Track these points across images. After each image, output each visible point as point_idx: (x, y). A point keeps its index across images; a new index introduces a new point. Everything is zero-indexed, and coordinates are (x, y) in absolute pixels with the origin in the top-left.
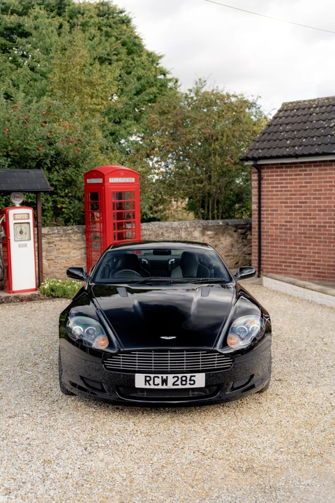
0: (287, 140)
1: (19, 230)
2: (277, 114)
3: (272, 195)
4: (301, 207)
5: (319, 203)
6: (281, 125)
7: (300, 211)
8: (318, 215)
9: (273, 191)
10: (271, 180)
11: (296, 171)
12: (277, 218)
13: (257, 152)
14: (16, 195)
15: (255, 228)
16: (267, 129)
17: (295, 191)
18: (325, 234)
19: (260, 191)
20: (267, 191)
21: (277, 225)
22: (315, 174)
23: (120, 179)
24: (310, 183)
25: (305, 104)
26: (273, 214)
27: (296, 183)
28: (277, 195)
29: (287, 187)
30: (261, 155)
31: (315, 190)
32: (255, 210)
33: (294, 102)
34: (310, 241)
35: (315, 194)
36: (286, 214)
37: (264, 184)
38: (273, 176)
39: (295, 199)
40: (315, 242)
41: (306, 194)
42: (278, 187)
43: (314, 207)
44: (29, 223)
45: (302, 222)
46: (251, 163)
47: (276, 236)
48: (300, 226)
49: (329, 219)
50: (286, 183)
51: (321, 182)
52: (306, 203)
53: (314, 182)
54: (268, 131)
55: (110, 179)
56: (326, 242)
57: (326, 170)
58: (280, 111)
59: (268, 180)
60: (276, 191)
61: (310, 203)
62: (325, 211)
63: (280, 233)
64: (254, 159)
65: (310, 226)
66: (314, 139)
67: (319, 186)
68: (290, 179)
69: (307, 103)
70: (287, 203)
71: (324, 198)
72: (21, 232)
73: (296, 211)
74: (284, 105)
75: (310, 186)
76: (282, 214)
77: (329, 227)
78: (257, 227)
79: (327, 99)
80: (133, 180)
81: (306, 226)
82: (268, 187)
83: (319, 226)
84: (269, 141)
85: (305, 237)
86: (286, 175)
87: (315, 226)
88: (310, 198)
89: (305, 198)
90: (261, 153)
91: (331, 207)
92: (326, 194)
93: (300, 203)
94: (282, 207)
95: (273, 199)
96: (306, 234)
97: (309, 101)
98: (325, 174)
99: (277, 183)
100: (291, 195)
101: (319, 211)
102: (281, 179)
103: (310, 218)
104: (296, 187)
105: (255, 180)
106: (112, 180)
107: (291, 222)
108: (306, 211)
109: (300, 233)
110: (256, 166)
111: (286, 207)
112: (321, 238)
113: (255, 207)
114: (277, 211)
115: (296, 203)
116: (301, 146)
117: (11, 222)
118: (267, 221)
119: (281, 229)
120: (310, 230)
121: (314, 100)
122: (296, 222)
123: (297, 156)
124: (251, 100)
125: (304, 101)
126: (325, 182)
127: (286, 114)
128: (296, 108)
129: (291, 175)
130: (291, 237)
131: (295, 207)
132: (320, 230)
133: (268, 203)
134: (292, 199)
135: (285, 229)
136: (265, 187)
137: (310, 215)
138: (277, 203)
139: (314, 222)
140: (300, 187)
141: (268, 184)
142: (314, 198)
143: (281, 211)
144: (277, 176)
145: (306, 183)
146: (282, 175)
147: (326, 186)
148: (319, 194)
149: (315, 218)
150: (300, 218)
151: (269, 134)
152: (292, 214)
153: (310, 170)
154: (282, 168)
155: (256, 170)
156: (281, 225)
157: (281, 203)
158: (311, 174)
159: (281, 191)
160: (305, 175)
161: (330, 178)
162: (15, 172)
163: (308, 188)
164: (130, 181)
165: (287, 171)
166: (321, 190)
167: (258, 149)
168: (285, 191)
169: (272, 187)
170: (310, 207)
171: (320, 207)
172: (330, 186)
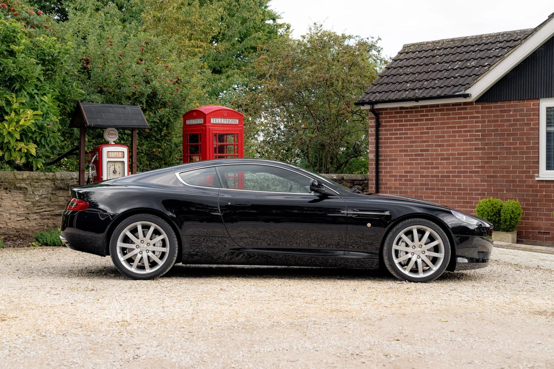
0: (407, 82)
1: (112, 169)
2: (397, 56)
3: (390, 143)
4: (422, 155)
5: (442, 150)
6: (401, 67)
7: (421, 160)
8: (441, 164)
9: (391, 139)
10: (390, 126)
11: (417, 116)
12: (396, 168)
13: (374, 95)
14: (111, 132)
15: (372, 180)
16: (385, 72)
17: (416, 138)
18: (448, 185)
19: (377, 139)
20: (385, 139)
21: (396, 176)
22: (437, 119)
23: (223, 120)
24: (432, 128)
25: (428, 46)
26: (391, 164)
27: (417, 129)
28: (397, 142)
29: (407, 134)
30: (377, 98)
31: (437, 137)
32: (372, 160)
33: (417, 44)
34: (432, 193)
35: (438, 141)
36: (406, 164)
37: (382, 130)
38: (392, 121)
39: (416, 146)
40: (438, 193)
41: (428, 141)
42: (397, 134)
43: (437, 155)
44: (123, 162)
45: (423, 172)
46: (368, 107)
47: (396, 188)
48: (422, 176)
49: (453, 168)
50: (406, 129)
51: (443, 128)
52: (428, 150)
53: (437, 128)
54: (386, 74)
55: (212, 120)
56: (449, 194)
57: (449, 114)
58: (400, 53)
59: (386, 126)
60: (395, 138)
61: (432, 150)
62: (448, 159)
63: (400, 184)
64: (371, 103)
65: (432, 176)
66: (436, 82)
67: (442, 132)
68: (410, 125)
69: (430, 45)
70: (407, 151)
71: (448, 146)
72: (115, 172)
73: (417, 160)
74: (405, 47)
75: (432, 133)
76: (401, 164)
77: (453, 176)
78: (374, 178)
79: (453, 40)
80: (236, 121)
81: (428, 176)
82: (387, 134)
83: (442, 177)
84: (387, 84)
85: (426, 189)
86: (406, 121)
87: (438, 176)
88: (432, 146)
89: (427, 146)
90: (378, 97)
91: (455, 154)
92: (449, 141)
93: (421, 151)
94: (401, 156)
95: (392, 147)
96: (427, 185)
97: (433, 42)
98: (448, 119)
99: (395, 130)
100: (411, 142)
101: (442, 159)
102: (400, 125)
103: (432, 168)
104: (417, 133)
105: (372, 127)
106: (214, 121)
107: (412, 172)
108: (428, 159)
109: (421, 185)
110: (372, 110)
111: (405, 155)
112: (444, 189)
113: (372, 156)
114: (396, 160)
115: (417, 151)
116: (421, 89)
117: (105, 160)
118: (385, 172)
119: (401, 180)
120: (433, 181)
121: (438, 42)
122: (416, 172)
123: (417, 100)
124: (369, 42)
125: (428, 43)
126: (448, 128)
127: (407, 56)
128: (418, 49)
129: (411, 121)
130: (411, 188)
131: (415, 155)
132: (443, 181)
133: (386, 152)
134: (412, 146)
135: (405, 180)
136: (383, 134)
137: (432, 164)
138: (396, 151)
139: (436, 172)
140: (422, 133)
141: (386, 130)
142: (436, 146)
143: (400, 160)
144: (396, 121)
145: (427, 129)
146: (402, 121)
147: (449, 132)
148: (442, 141)
149: (438, 168)
150: (421, 168)
151: (388, 76)
152: (412, 164)
153: (431, 115)
154: (402, 112)
155: (374, 116)
156: (400, 176)
157: (401, 151)
158: (432, 119)
159: (401, 138)
160: (426, 120)
161: (453, 123)
162: (111, 107)
163: (430, 135)
164: (233, 123)
165: (406, 117)
166: (444, 137)
167: (375, 93)
168: (405, 138)
169: (390, 134)
170: (432, 155)
171: (443, 155)
172: (453, 132)
